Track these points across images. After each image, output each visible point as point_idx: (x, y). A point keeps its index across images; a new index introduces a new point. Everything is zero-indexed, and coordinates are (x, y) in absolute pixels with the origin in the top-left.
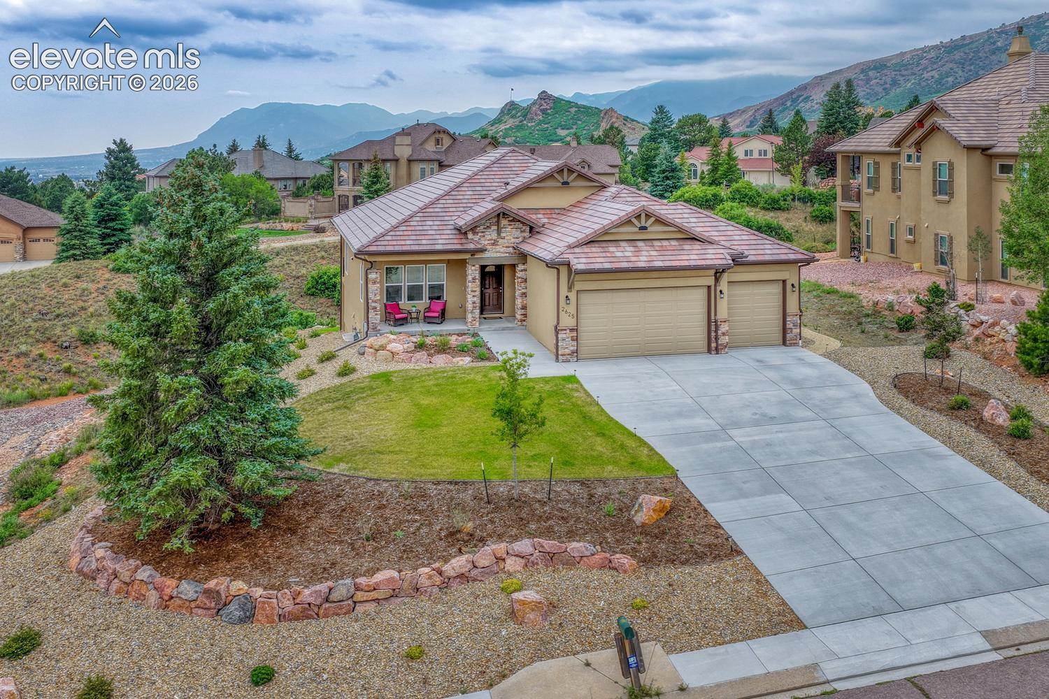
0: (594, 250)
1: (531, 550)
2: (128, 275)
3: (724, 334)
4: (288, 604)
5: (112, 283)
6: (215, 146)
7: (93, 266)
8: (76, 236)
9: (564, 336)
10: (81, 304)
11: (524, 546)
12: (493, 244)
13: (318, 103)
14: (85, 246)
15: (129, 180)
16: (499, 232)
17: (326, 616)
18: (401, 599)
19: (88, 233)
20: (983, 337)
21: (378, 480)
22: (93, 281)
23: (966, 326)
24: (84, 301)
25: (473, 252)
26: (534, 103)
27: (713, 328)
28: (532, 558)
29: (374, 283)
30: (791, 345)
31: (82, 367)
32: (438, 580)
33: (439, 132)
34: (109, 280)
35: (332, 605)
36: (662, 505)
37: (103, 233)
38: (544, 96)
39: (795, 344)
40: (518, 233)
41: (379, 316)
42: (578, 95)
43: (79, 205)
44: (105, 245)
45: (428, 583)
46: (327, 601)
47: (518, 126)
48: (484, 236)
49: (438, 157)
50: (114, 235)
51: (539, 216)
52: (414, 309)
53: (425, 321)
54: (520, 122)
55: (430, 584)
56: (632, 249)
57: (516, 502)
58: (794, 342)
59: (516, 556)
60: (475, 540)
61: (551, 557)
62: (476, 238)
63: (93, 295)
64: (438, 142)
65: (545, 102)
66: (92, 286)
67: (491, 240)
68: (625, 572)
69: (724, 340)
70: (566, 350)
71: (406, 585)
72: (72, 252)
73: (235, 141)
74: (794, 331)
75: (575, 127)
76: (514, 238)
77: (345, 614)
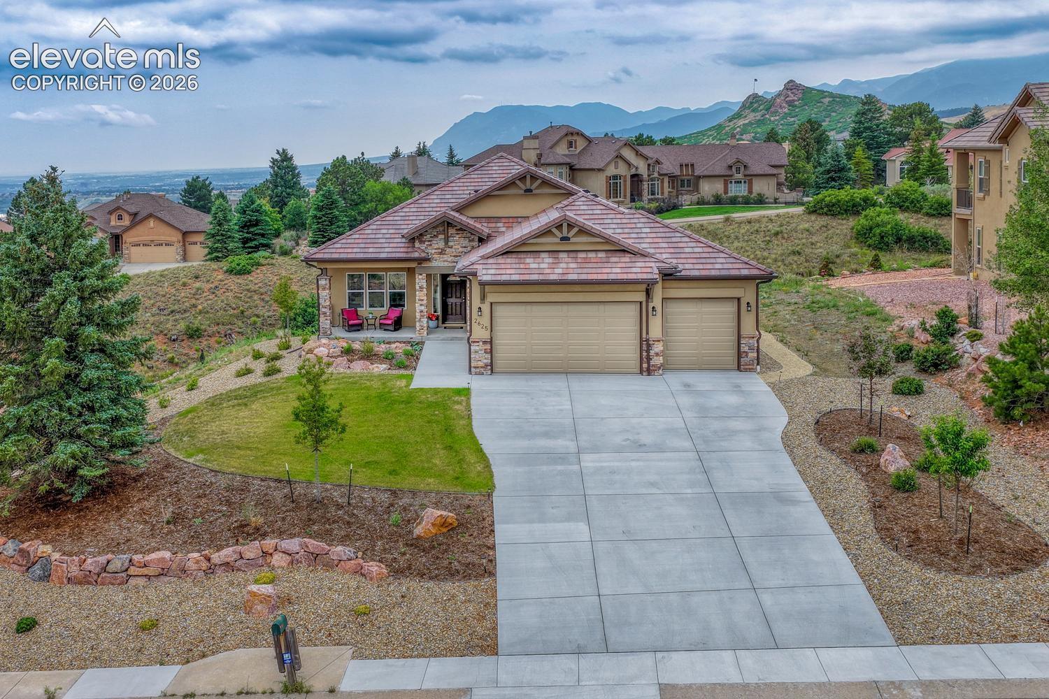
0: (509, 261)
1: (297, 548)
2: (238, 276)
3: (657, 354)
4: (75, 571)
5: (223, 283)
6: (363, 154)
7: (211, 268)
8: (219, 240)
9: (477, 348)
10: (194, 301)
11: (293, 544)
12: (441, 253)
13: (550, 104)
14: (226, 249)
15: (289, 188)
16: (447, 241)
17: (103, 584)
18: (169, 578)
19: (229, 237)
20: (976, 372)
21: (218, 472)
22: (208, 281)
23: (966, 359)
24: (197, 299)
25: (421, 261)
26: (779, 95)
27: (645, 347)
28: (297, 556)
29: (324, 289)
30: (746, 370)
31: (184, 358)
32: (205, 565)
33: (572, 134)
34: (221, 281)
35: (108, 575)
36: (443, 520)
37: (245, 238)
38: (791, 86)
39: (751, 370)
40: (466, 242)
41: (329, 322)
42: (847, 83)
43: (221, 211)
44: (246, 248)
45: (194, 567)
46: (105, 571)
47: (759, 120)
48: (431, 245)
49: (568, 160)
50: (255, 240)
51: (499, 225)
52: (371, 316)
53: (380, 328)
54: (762, 116)
55: (196, 568)
56: (551, 260)
57: (317, 504)
58: (750, 367)
59: (284, 552)
60: (260, 533)
61: (315, 557)
62: (423, 247)
63: (205, 294)
64: (570, 144)
65: (792, 93)
66: (207, 286)
67: (439, 248)
68: (371, 579)
69: (657, 361)
70: (479, 363)
71: (174, 566)
72: (215, 254)
73: (397, 148)
74: (750, 355)
75: (827, 119)
76: (462, 247)
77: (119, 584)
